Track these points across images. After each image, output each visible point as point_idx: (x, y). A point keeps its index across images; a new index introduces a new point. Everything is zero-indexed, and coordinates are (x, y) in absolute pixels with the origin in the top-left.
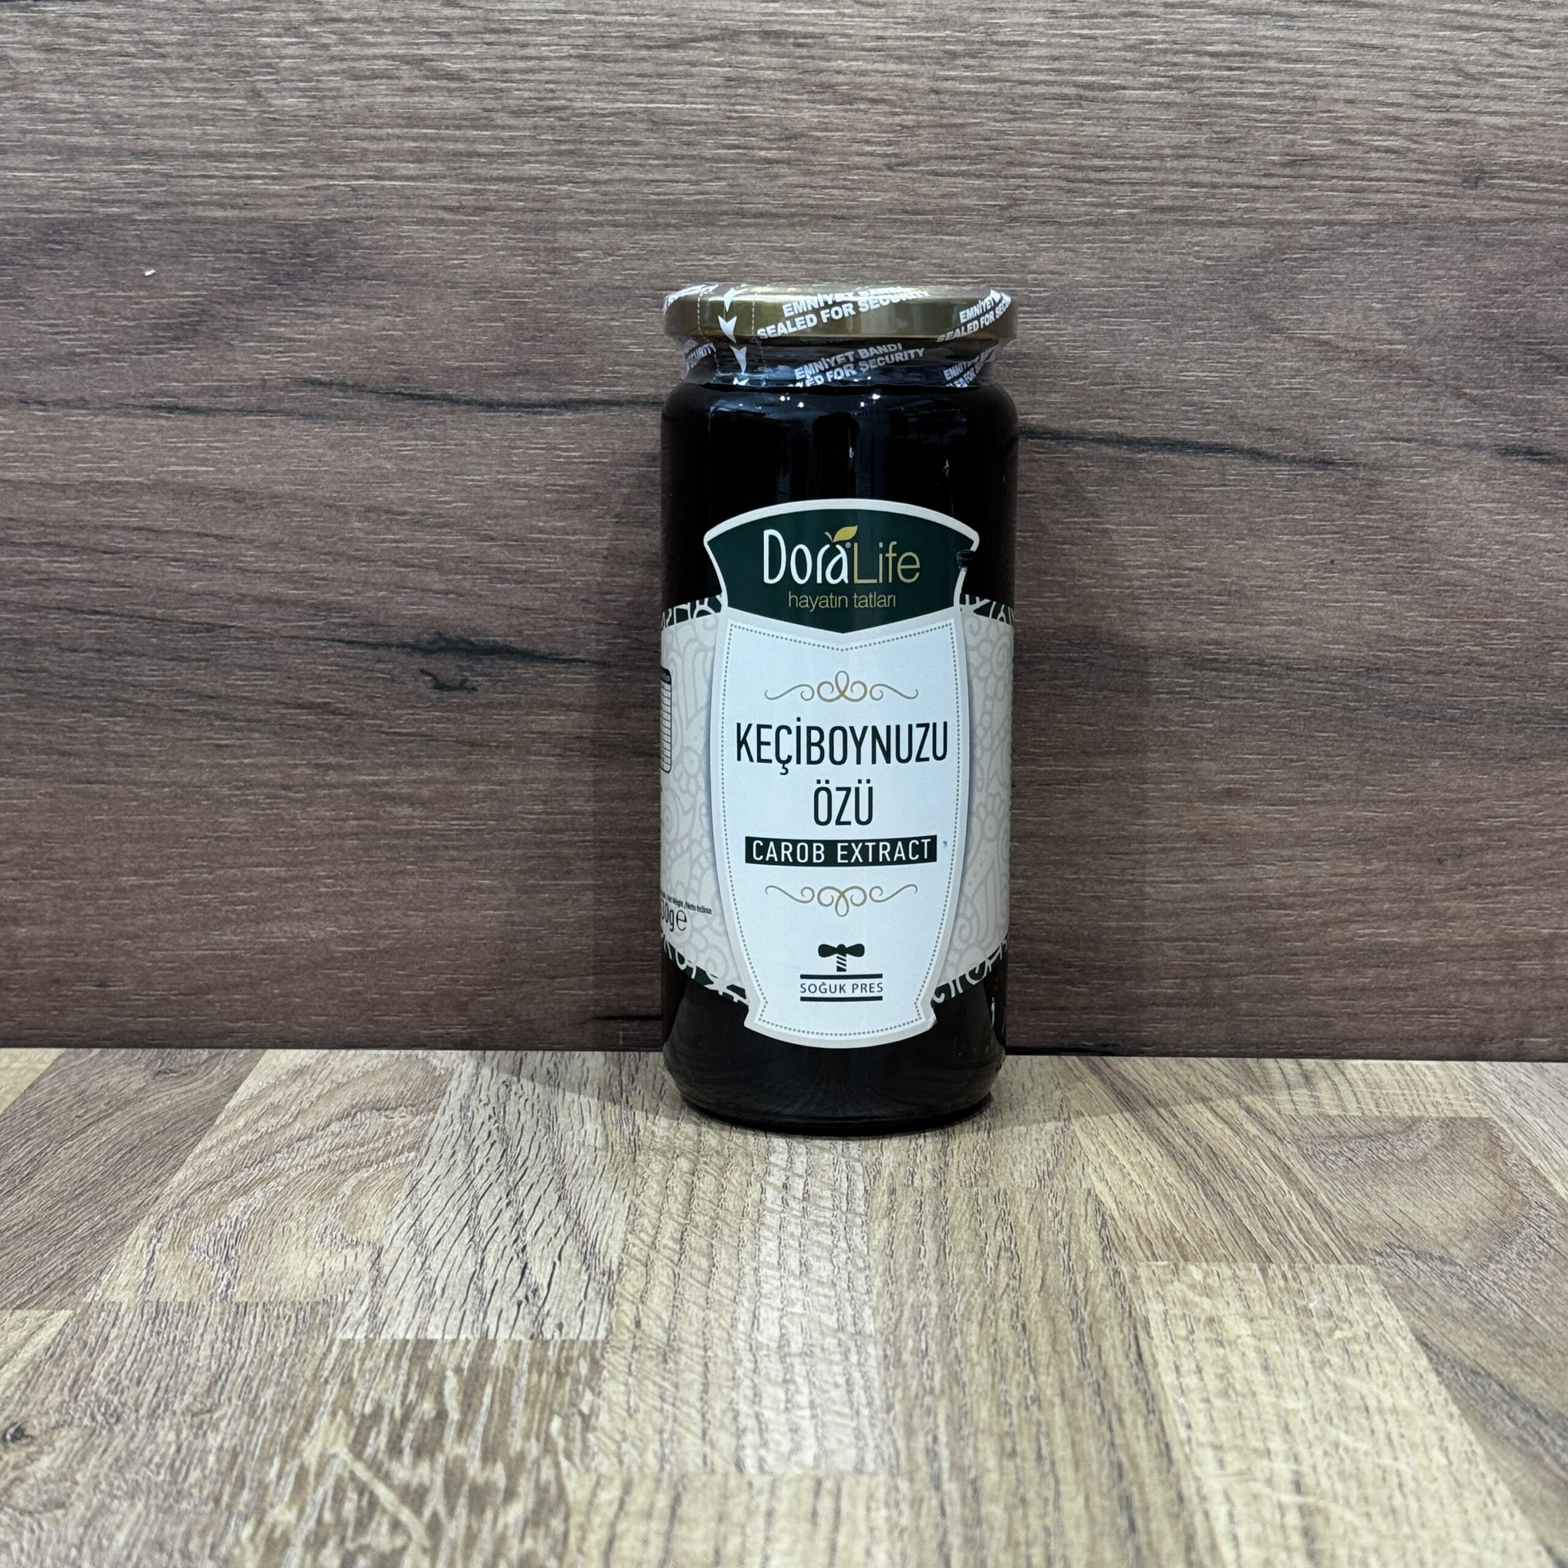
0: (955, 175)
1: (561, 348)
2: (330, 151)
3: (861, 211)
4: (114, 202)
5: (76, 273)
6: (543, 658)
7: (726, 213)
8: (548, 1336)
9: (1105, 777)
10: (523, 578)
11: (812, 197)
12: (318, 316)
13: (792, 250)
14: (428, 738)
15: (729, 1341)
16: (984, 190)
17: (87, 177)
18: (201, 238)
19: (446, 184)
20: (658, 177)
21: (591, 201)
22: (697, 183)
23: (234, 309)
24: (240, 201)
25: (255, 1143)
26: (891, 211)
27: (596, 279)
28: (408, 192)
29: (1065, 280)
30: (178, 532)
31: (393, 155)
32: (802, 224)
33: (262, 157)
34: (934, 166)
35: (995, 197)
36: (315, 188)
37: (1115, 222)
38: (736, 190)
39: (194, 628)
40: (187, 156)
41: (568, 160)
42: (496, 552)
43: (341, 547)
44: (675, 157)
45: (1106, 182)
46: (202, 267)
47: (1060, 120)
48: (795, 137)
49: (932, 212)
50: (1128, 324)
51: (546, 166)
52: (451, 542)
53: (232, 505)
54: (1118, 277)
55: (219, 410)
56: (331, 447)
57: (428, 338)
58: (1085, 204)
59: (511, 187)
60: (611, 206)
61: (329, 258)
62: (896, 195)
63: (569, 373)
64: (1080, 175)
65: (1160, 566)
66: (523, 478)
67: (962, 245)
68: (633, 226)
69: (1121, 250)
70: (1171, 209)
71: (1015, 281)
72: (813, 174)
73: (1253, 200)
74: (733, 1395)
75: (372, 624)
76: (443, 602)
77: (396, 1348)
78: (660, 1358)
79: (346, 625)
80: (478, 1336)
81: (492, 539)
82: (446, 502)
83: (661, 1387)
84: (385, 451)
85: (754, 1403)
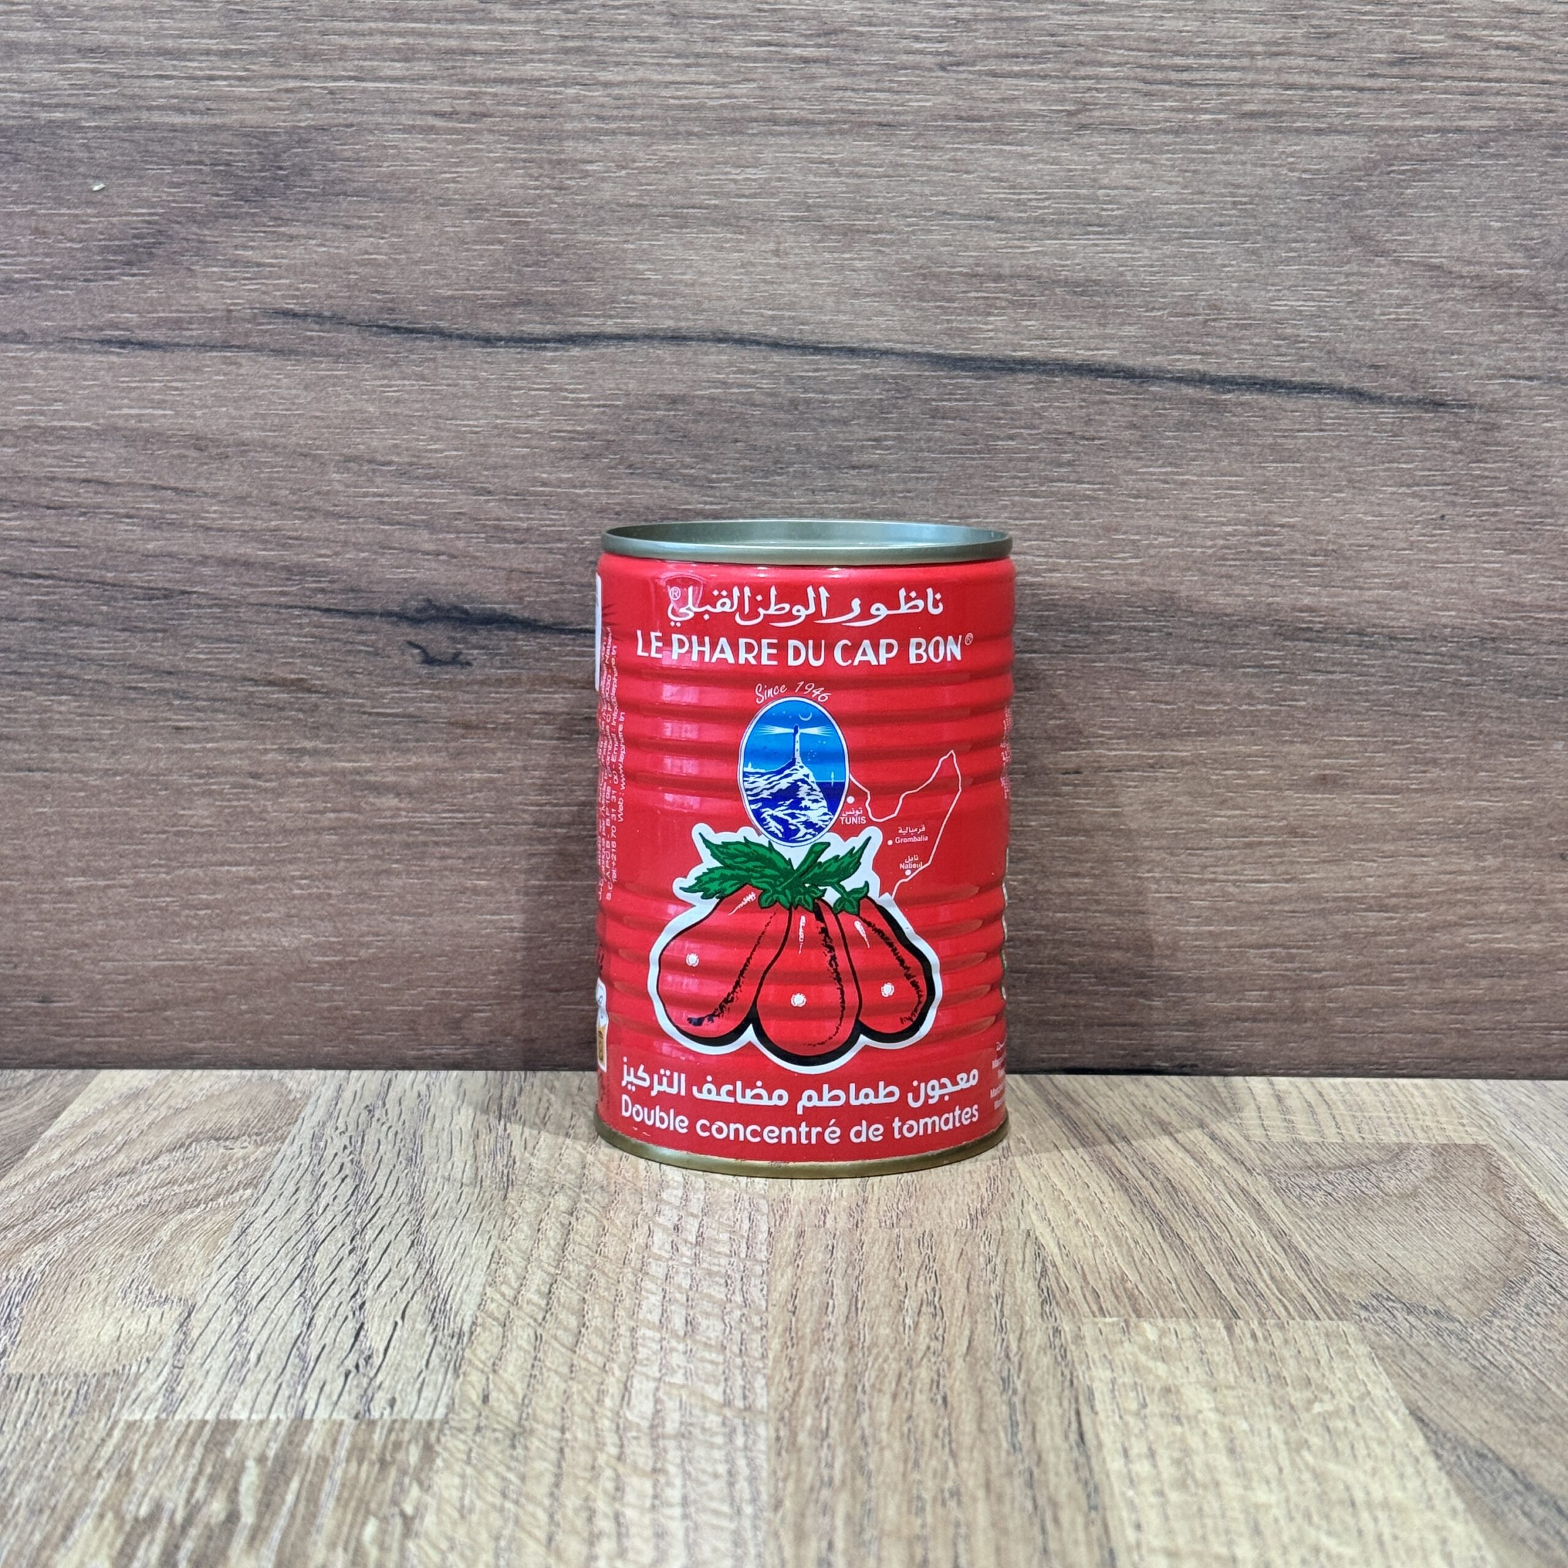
0: (1017, 75)
1: (567, 274)
2: (304, 48)
3: (909, 118)
4: (57, 106)
5: (15, 187)
6: (547, 629)
7: (756, 120)
8: (375, 1414)
9: (1184, 762)
10: (523, 537)
11: (856, 101)
12: (292, 238)
13: (830, 162)
14: (414, 719)
15: (593, 1420)
16: (1049, 93)
17: (26, 77)
18: (156, 147)
19: (435, 86)
20: (678, 78)
21: (602, 106)
22: (723, 85)
23: (195, 229)
24: (201, 105)
25: (69, 1179)
26: (944, 118)
27: (607, 196)
28: (393, 96)
29: (1142, 196)
30: (132, 485)
31: (375, 53)
32: (842, 132)
33: (226, 54)
34: (992, 65)
35: (1063, 101)
36: (288, 91)
37: (1198, 129)
38: (769, 93)
39: (150, 594)
40: (140, 53)
41: (576, 59)
42: (494, 507)
43: (317, 502)
44: (698, 55)
45: (1189, 84)
46: (159, 180)
47: (1136, 12)
48: (835, 32)
49: (991, 118)
50: (1212, 246)
51: (551, 66)
52: (442, 496)
53: (193, 453)
54: (1202, 193)
55: (178, 345)
56: (306, 388)
57: (417, 263)
58: (1165, 109)
59: (512, 90)
60: (625, 112)
61: (304, 172)
62: (948, 99)
63: (577, 303)
64: (1159, 76)
65: (1247, 523)
66: (524, 424)
67: (1024, 156)
68: (650, 134)
69: (1206, 162)
70: (1263, 114)
71: (1085, 197)
72: (855, 75)
73: (1357, 104)
74: (590, 1489)
75: (353, 590)
76: (434, 565)
77: (191, 1431)
78: (508, 1442)
79: (323, 591)
80: (291, 1415)
81: (489, 493)
82: (436, 451)
83: (504, 1479)
84: (367, 392)
85: (614, 1499)
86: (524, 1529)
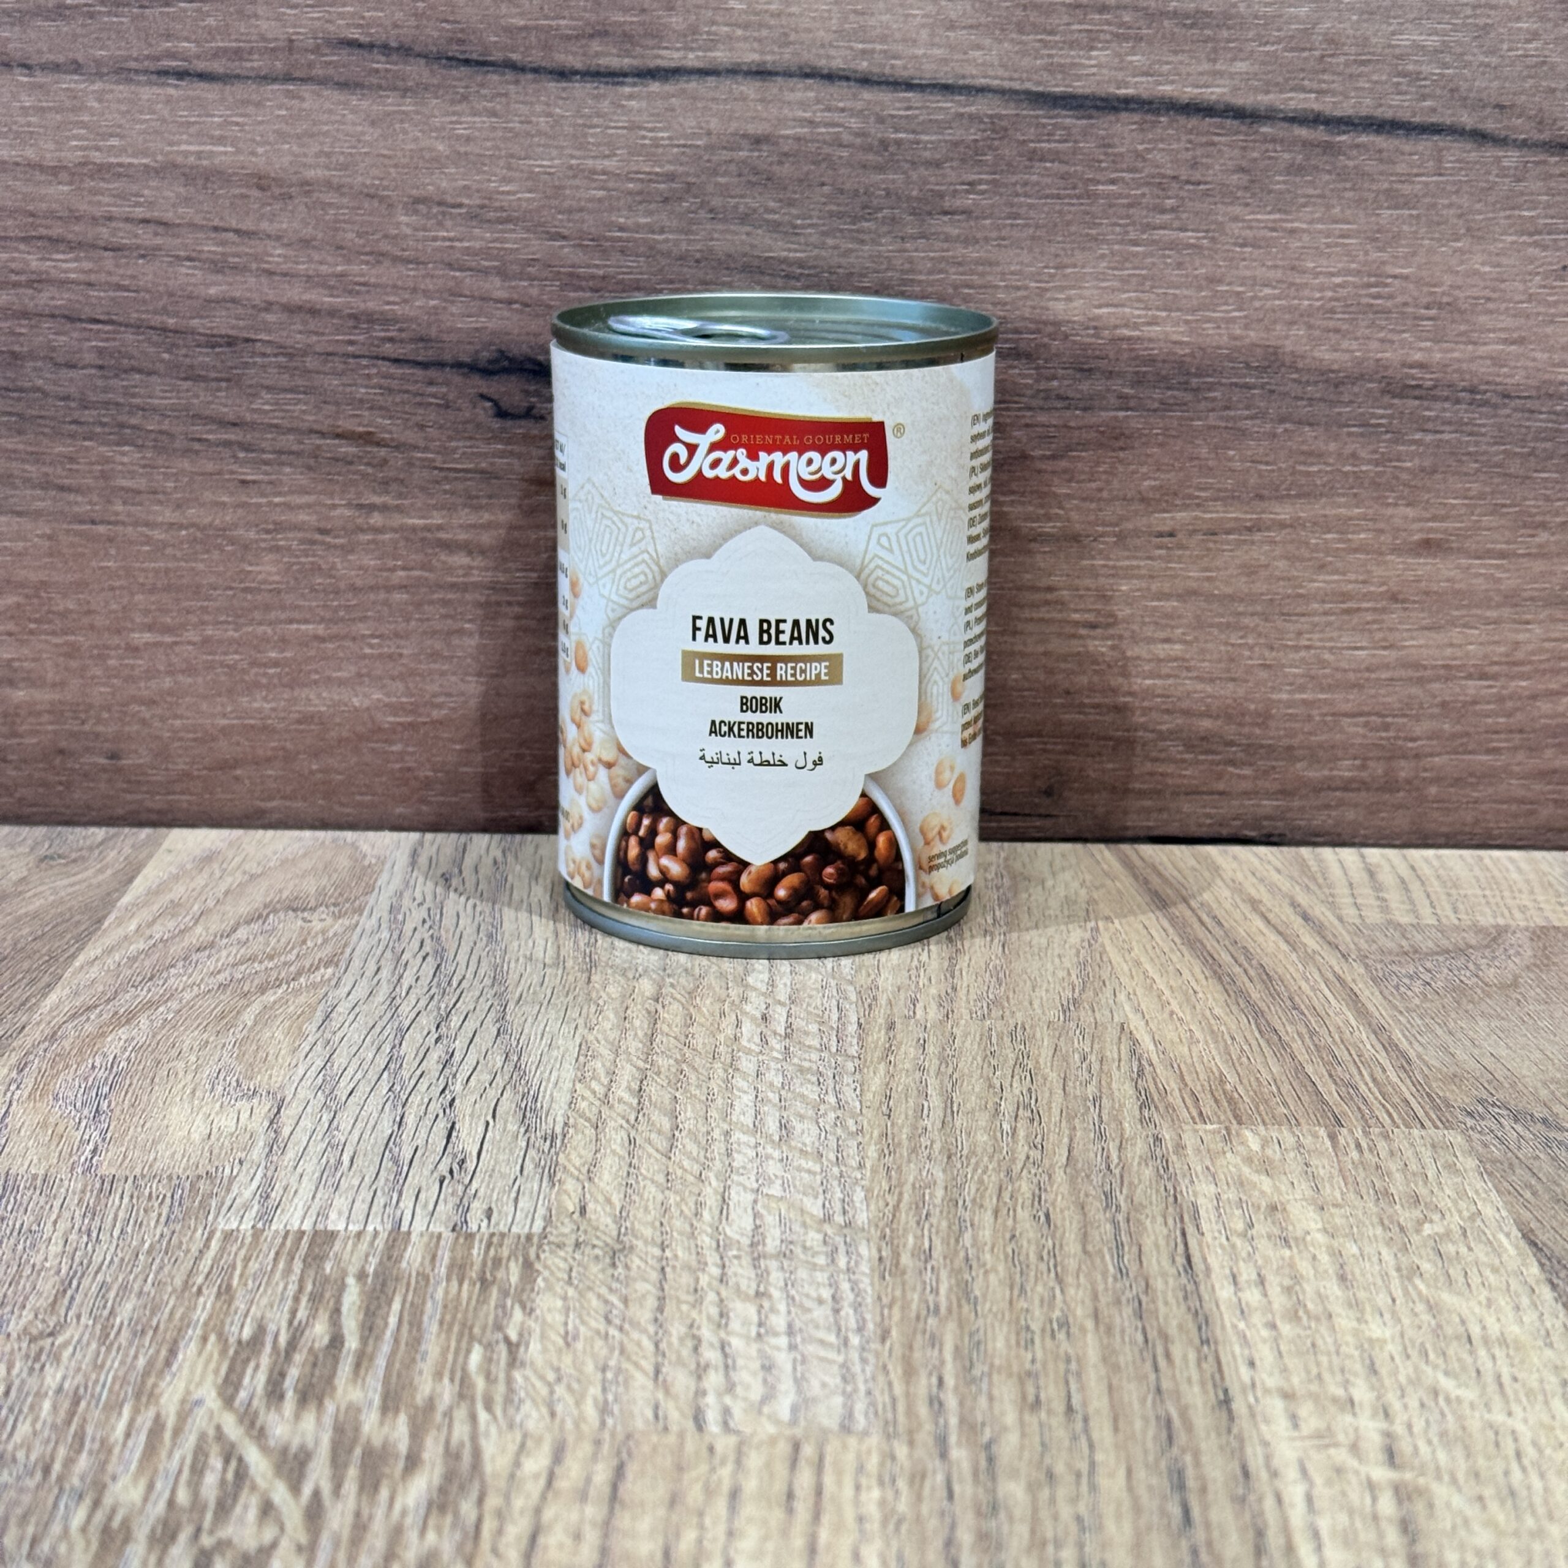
1: (647, 4)
8: (473, 1227)
9: (1282, 525)
10: (596, 285)
14: (486, 475)
15: (692, 1236)
30: (192, 226)
39: (213, 342)
42: (568, 252)
43: (385, 246)
52: (513, 239)
53: (256, 193)
56: (373, 124)
66: (600, 164)
74: (694, 1314)
75: (422, 339)
76: (506, 314)
77: (289, 1243)
78: (608, 1260)
79: (391, 340)
80: (389, 1227)
81: (564, 238)
82: (508, 193)
83: (606, 1302)
84: (437, 130)
85: (719, 1326)
86: (629, 1359)
